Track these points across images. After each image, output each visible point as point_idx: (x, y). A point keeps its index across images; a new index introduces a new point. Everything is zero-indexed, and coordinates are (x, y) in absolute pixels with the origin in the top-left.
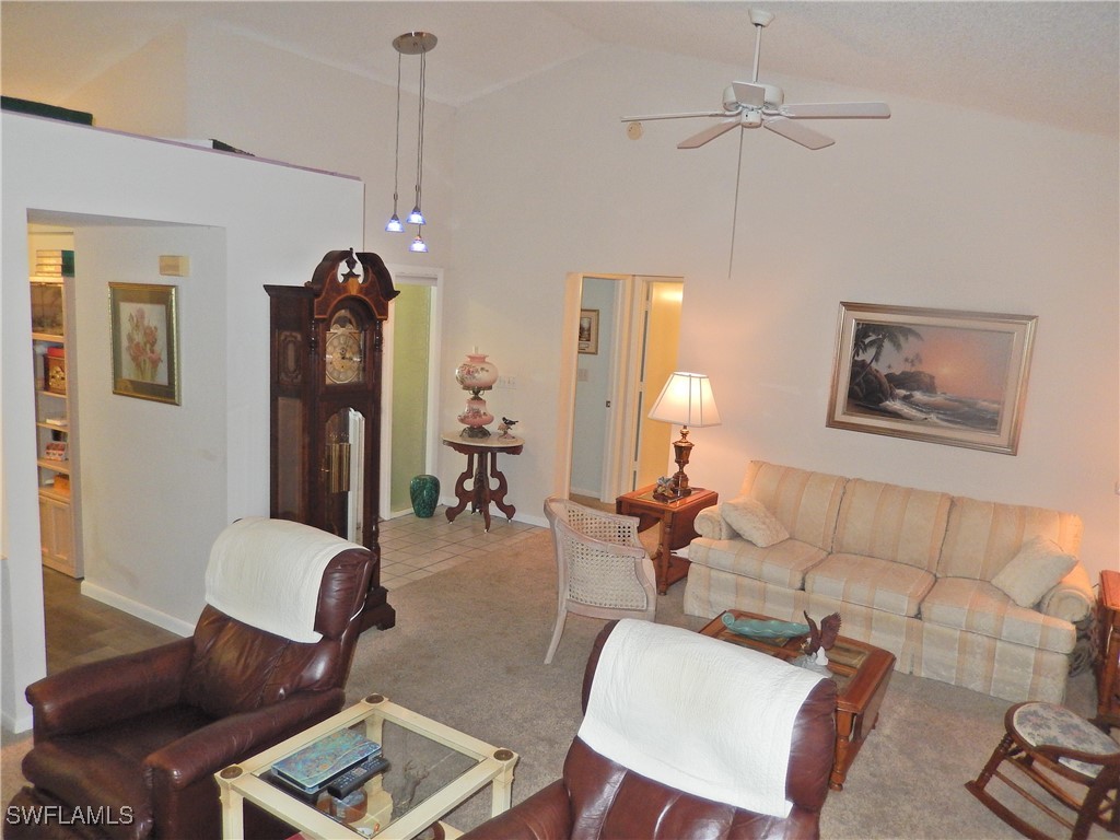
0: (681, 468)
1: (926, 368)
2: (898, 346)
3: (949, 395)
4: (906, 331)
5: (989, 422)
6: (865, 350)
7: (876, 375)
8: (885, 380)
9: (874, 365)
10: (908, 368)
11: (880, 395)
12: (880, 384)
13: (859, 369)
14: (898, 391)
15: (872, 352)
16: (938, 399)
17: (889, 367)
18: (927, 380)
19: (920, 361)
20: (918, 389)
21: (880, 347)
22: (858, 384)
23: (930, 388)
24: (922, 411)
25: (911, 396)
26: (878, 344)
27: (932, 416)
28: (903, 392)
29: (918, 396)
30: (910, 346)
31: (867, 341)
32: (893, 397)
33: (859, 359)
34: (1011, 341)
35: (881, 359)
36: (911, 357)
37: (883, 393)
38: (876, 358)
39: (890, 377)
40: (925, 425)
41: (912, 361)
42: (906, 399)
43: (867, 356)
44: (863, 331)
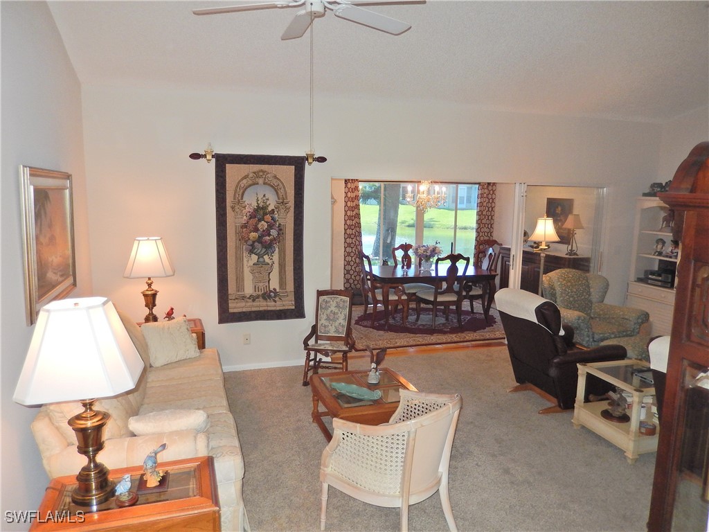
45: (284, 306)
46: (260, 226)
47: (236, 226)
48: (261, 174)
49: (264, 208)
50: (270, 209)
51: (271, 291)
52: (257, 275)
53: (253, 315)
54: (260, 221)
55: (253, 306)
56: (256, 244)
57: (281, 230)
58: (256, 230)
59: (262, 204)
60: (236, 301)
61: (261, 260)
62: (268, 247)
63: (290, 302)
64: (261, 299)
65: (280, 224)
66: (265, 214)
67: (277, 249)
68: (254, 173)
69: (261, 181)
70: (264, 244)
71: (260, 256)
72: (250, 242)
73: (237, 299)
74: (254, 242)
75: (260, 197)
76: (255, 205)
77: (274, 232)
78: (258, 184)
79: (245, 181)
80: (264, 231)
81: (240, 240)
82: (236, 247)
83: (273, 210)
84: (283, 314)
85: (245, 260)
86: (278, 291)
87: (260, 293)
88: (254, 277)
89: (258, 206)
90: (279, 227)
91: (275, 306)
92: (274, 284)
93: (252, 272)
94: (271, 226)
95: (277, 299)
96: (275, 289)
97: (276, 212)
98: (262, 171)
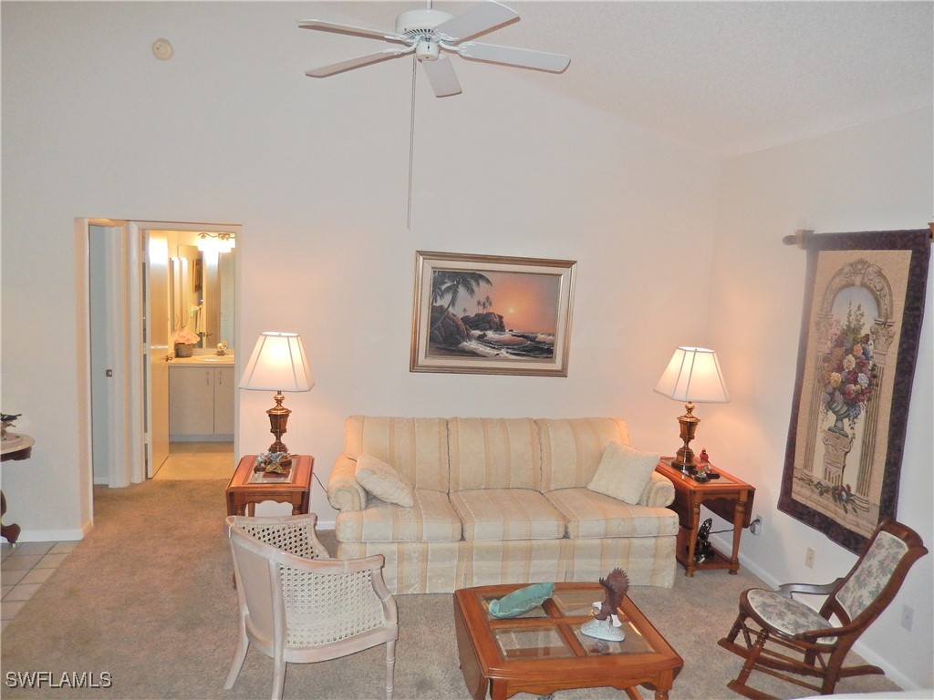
0: (278, 438)
1: (495, 309)
2: (471, 292)
3: (515, 332)
4: (478, 277)
5: (545, 351)
6: (442, 296)
7: (452, 318)
8: (460, 323)
9: (450, 309)
10: (481, 311)
11: (459, 337)
12: (457, 326)
13: (437, 315)
14: (473, 332)
15: (448, 297)
16: (507, 336)
17: (465, 310)
18: (497, 320)
19: (490, 304)
20: (490, 328)
21: (455, 292)
22: (438, 329)
23: (500, 327)
24: (494, 348)
25: (485, 335)
26: (454, 290)
27: (503, 351)
28: (477, 333)
29: (491, 334)
30: (481, 290)
31: (443, 287)
32: (469, 337)
33: (438, 304)
34: (558, 281)
35: (457, 304)
36: (483, 300)
37: (460, 334)
38: (453, 303)
39: (465, 320)
40: (497, 360)
41: (484, 304)
42: (481, 339)
43: (444, 302)
44: (440, 278)
45: (858, 526)
46: (845, 363)
47: (817, 356)
48: (860, 266)
49: (856, 330)
50: (864, 332)
51: (843, 489)
52: (831, 448)
53: (817, 519)
54: (847, 355)
55: (818, 503)
56: (837, 393)
57: (875, 377)
58: (840, 369)
59: (855, 322)
60: (802, 483)
61: (839, 424)
62: (852, 402)
63: (870, 526)
64: (830, 496)
65: (874, 365)
66: (856, 342)
67: (863, 413)
68: (851, 265)
69: (858, 280)
70: (848, 398)
71: (840, 419)
72: (830, 389)
73: (802, 479)
74: (834, 389)
75: (854, 308)
76: (844, 323)
77: (863, 379)
78: (853, 285)
79: (837, 280)
80: (849, 372)
81: (819, 381)
82: (813, 392)
83: (867, 336)
84: (853, 542)
85: (821, 417)
86: (853, 492)
87: (831, 485)
88: (828, 452)
89: (848, 326)
90: (873, 370)
91: (844, 519)
92: (850, 479)
93: (826, 441)
94: (861, 365)
95: (849, 507)
96: (849, 487)
97: (871, 342)
98: (862, 262)
